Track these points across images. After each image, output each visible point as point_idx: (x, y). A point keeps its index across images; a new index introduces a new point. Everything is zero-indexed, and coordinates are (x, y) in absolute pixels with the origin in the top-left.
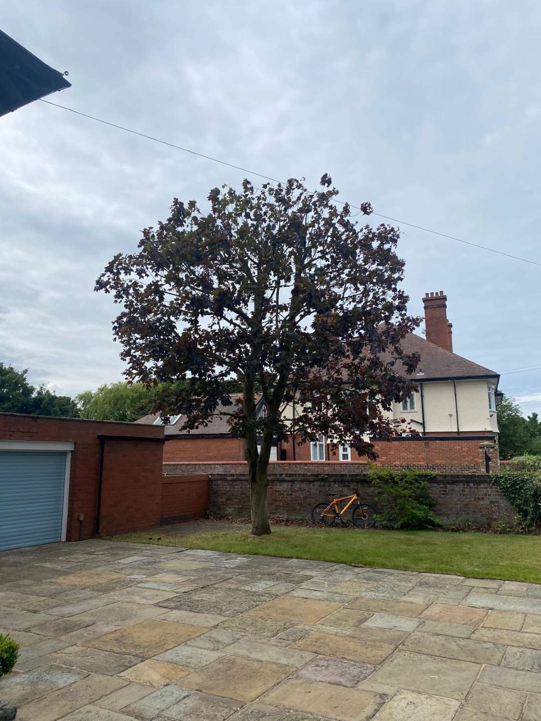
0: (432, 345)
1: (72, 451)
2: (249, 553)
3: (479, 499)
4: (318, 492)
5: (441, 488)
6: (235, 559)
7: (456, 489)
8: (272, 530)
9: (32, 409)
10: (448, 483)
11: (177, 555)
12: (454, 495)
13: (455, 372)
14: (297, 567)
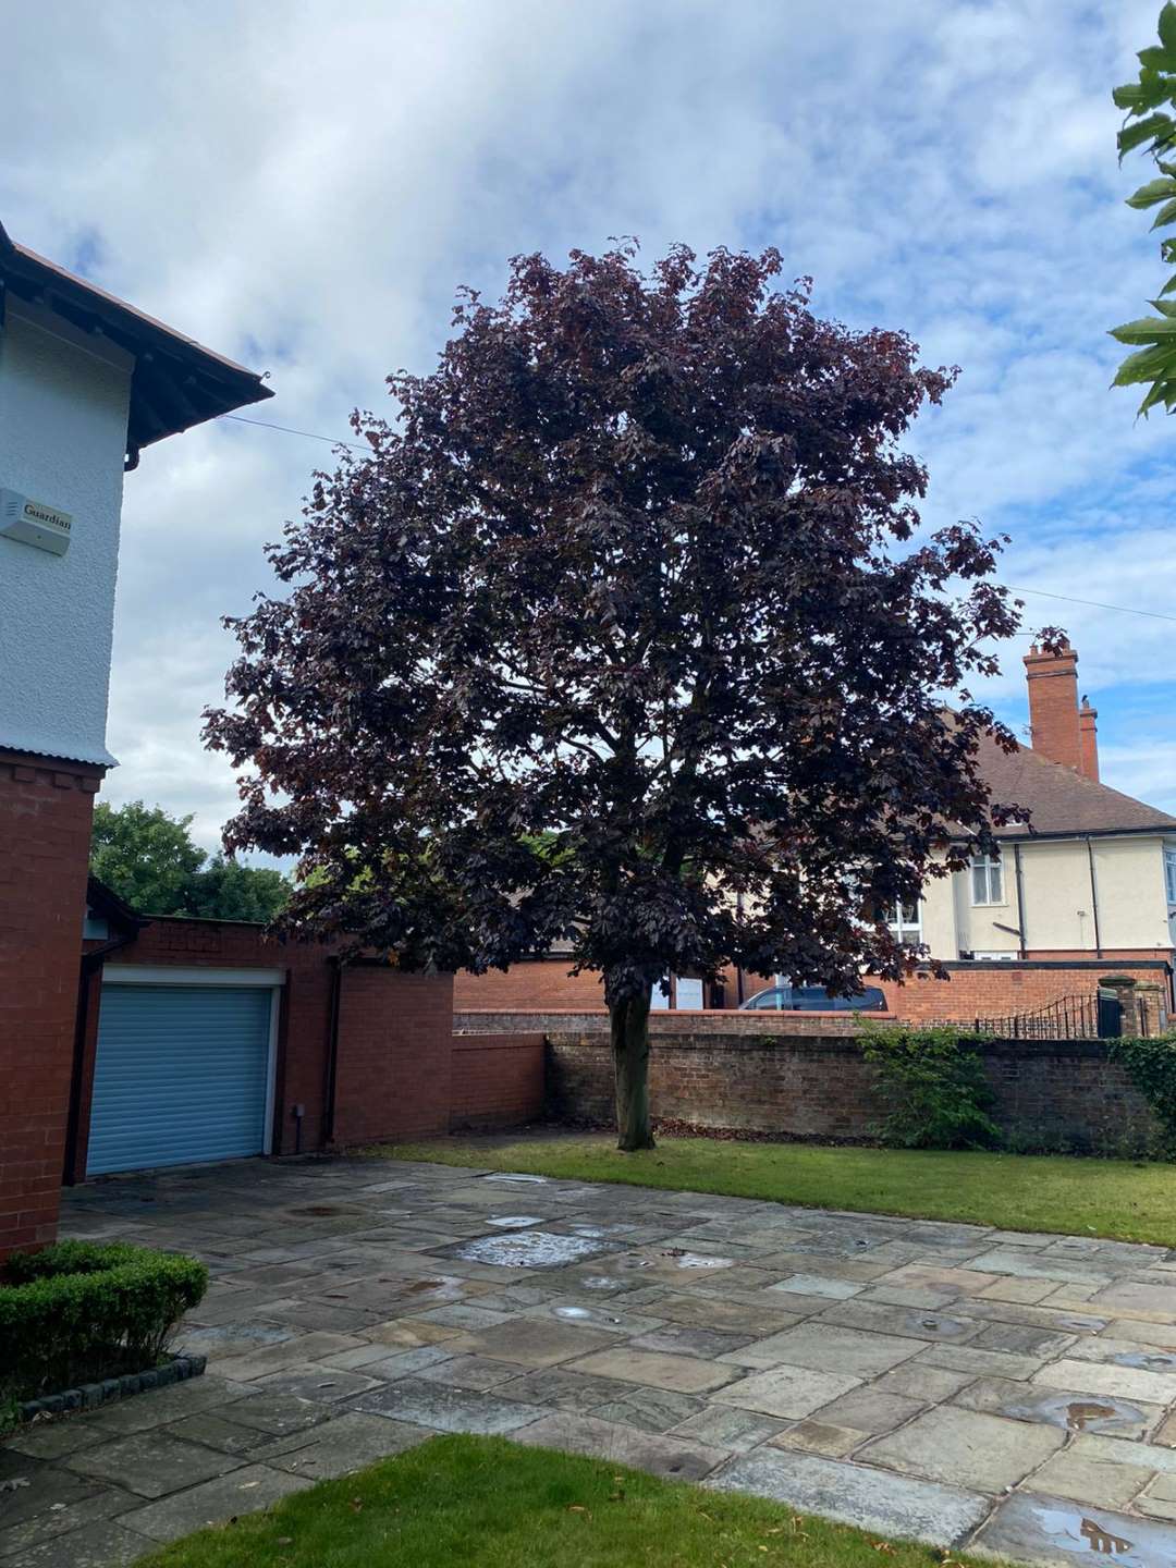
0: (1042, 760)
1: (281, 986)
2: (607, 1181)
3: (1081, 1089)
4: (758, 1072)
5: (1006, 1066)
6: (579, 1189)
7: (1035, 1068)
8: (658, 1143)
9: (202, 897)
10: (1021, 1057)
11: (473, 1182)
12: (1032, 1082)
13: (1091, 819)
14: (686, 1205)
